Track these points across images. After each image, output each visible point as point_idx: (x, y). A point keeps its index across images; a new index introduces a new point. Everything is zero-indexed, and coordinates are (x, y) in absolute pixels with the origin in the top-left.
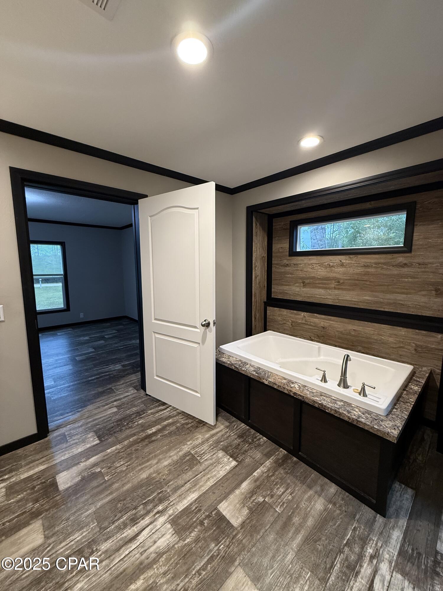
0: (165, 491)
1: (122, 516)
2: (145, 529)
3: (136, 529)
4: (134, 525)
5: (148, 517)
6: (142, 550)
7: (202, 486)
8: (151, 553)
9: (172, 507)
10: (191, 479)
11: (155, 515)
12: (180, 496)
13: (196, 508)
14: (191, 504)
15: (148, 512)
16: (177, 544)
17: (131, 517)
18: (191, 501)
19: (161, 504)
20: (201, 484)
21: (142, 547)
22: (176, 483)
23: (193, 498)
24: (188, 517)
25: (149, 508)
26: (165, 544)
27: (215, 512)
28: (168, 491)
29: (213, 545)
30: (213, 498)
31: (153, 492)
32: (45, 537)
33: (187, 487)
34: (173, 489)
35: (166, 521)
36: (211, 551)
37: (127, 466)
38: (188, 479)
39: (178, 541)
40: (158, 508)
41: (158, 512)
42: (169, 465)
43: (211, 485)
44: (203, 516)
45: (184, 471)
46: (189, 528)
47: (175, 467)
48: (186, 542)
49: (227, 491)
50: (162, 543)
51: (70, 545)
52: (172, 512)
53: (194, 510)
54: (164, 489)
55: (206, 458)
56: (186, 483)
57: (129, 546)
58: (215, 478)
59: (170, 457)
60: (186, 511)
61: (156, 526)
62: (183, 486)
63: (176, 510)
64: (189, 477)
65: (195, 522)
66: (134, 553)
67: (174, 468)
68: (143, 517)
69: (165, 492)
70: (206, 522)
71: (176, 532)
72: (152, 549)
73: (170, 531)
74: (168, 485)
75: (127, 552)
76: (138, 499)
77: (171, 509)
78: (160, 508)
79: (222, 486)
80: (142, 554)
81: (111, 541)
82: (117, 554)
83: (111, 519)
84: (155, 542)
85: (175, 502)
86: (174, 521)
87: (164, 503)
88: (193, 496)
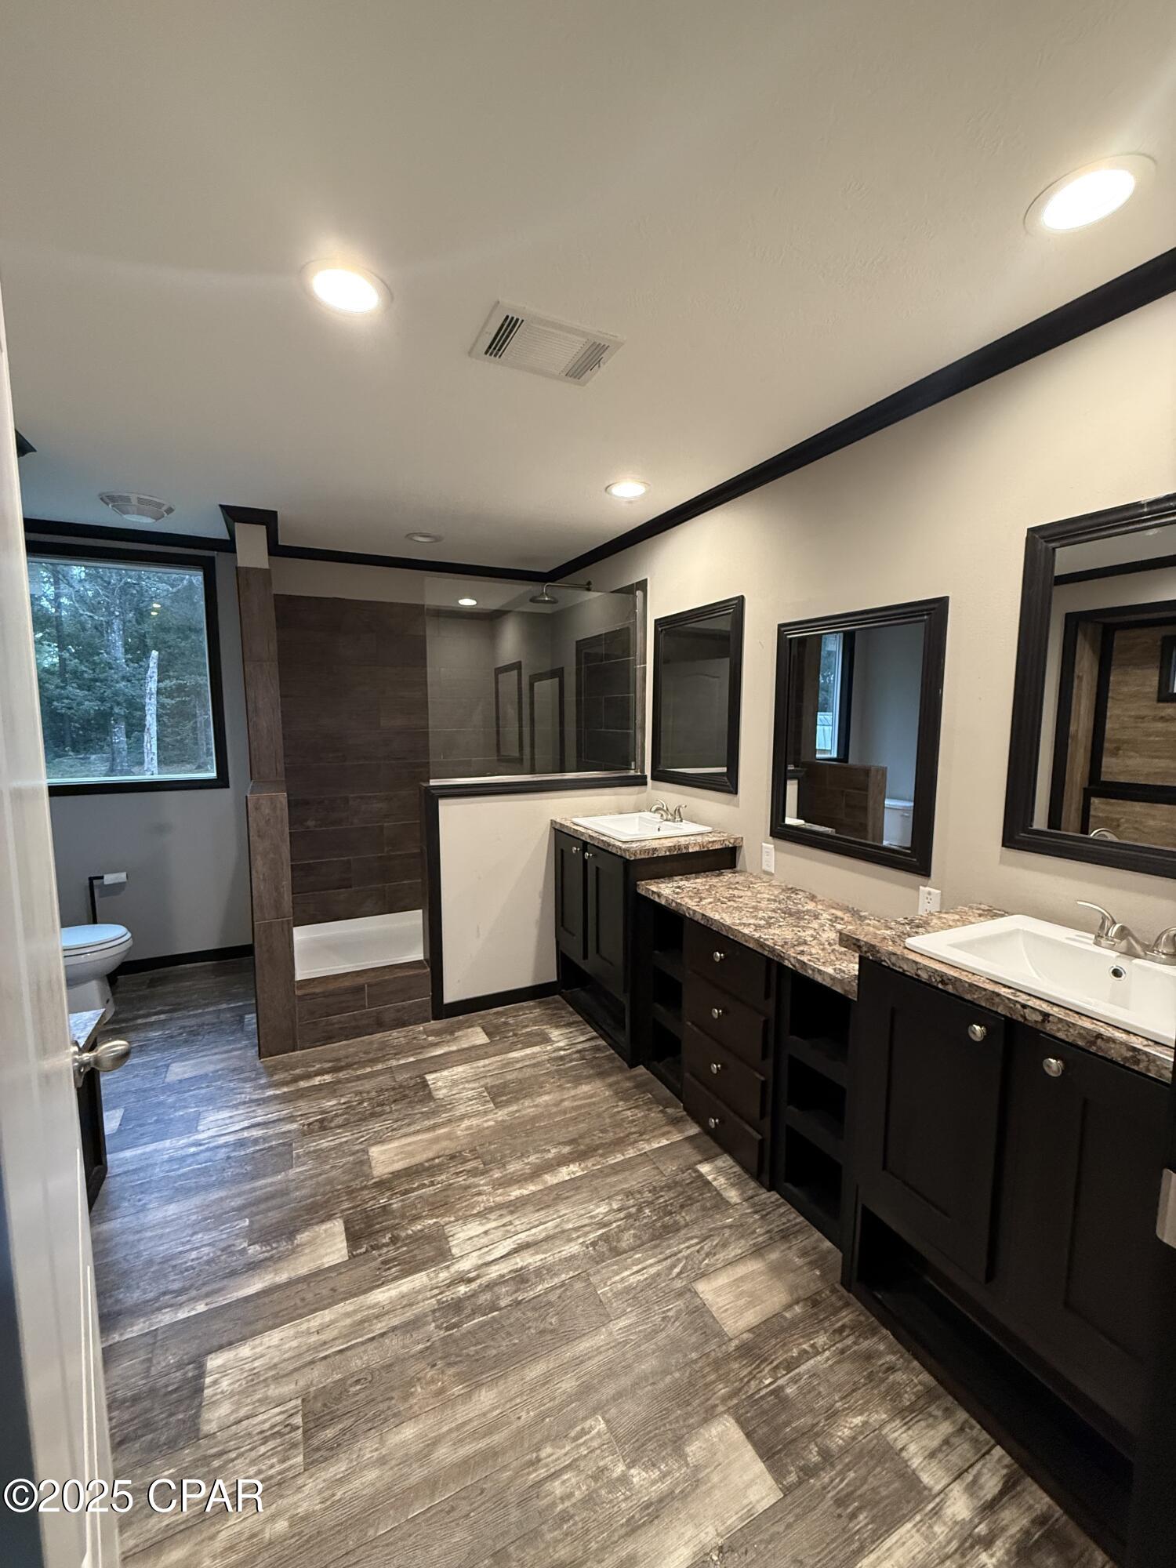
0: (441, 1329)
1: (546, 1293)
2: (502, 1257)
3: (519, 1261)
4: (521, 1269)
5: (492, 1276)
6: (509, 1228)
7: (348, 1315)
8: (495, 1220)
9: (438, 1283)
10: (363, 1343)
11: (478, 1277)
12: (411, 1305)
13: (389, 1269)
14: (396, 1278)
15: (490, 1286)
16: (450, 1222)
17: (527, 1285)
18: (392, 1286)
19: (459, 1297)
20: (348, 1321)
21: (508, 1231)
22: (407, 1342)
23: (383, 1292)
24: (415, 1256)
25: (487, 1296)
26: (469, 1226)
27: (358, 1252)
28: (433, 1325)
29: (395, 1206)
30: (343, 1281)
31: (472, 1332)
32: (696, 1293)
33: (383, 1324)
34: (419, 1328)
35: (458, 1261)
36: (402, 1200)
37: (539, 1460)
38: (371, 1346)
39: (447, 1224)
40: (467, 1290)
41: (470, 1281)
42: (400, 1419)
43: (327, 1311)
44: (385, 1250)
45: (369, 1377)
46: (421, 1238)
47: (386, 1404)
48: (435, 1220)
49: (300, 1287)
50: (474, 1228)
51: (640, 1267)
52: (441, 1275)
53: (395, 1266)
54: (442, 1333)
55: (278, 1410)
56: (383, 1335)
57: (530, 1239)
58: (304, 1327)
59: (382, 1461)
60: (411, 1267)
61: (480, 1257)
62: (394, 1329)
63: (432, 1275)
64: (365, 1351)
65: (405, 1245)
66: (524, 1227)
67: (392, 1398)
68: (500, 1281)
69: (443, 1323)
70: (386, 1240)
71: (446, 1238)
72: (493, 1224)
73: (455, 1242)
74: (429, 1344)
75: (534, 1231)
76: (511, 1325)
77: (440, 1279)
78: (462, 1289)
79: (303, 1300)
80: (510, 1223)
81: (563, 1253)
82: (551, 1233)
83: (568, 1293)
84: (486, 1233)
85: (428, 1293)
86: (442, 1255)
87: (452, 1299)
88: (381, 1296)
